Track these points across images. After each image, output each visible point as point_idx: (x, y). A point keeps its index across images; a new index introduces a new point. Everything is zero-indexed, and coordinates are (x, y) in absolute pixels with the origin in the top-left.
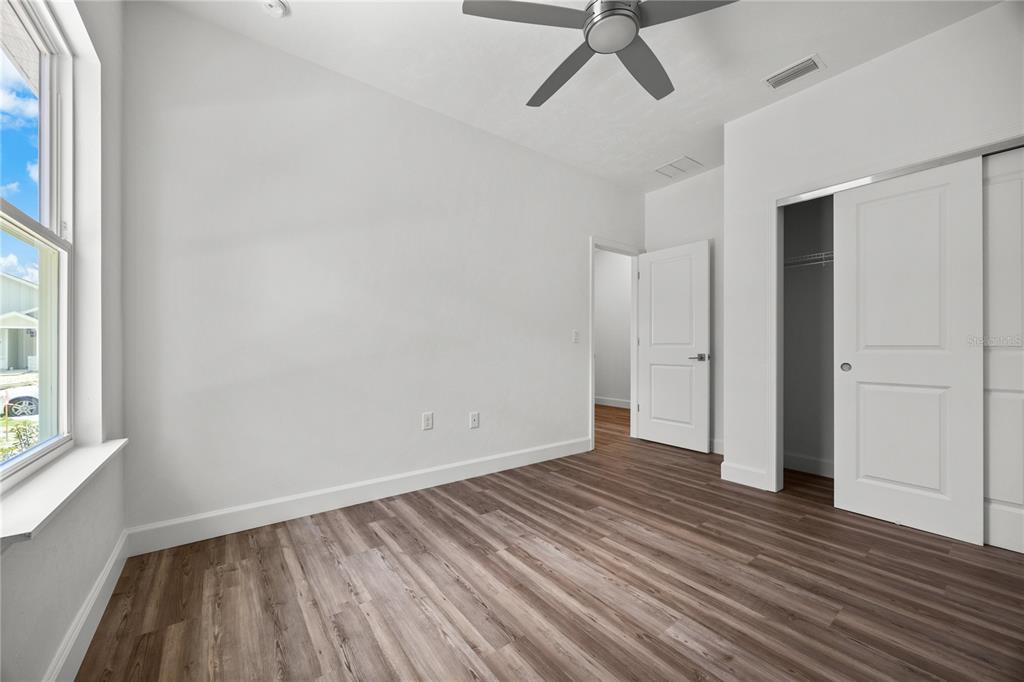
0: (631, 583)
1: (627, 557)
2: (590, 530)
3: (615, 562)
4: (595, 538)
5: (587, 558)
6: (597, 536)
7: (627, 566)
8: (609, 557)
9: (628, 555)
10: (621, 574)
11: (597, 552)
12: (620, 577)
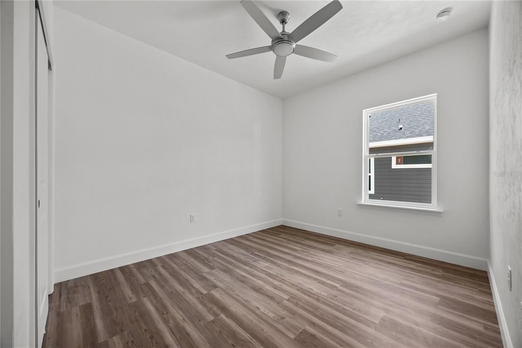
0: (276, 276)
1: (275, 287)
2: (297, 305)
3: (281, 284)
4: (292, 298)
5: (295, 285)
6: (291, 299)
7: (276, 283)
8: (284, 287)
9: (275, 288)
10: (280, 279)
11: (291, 289)
12: (280, 278)
